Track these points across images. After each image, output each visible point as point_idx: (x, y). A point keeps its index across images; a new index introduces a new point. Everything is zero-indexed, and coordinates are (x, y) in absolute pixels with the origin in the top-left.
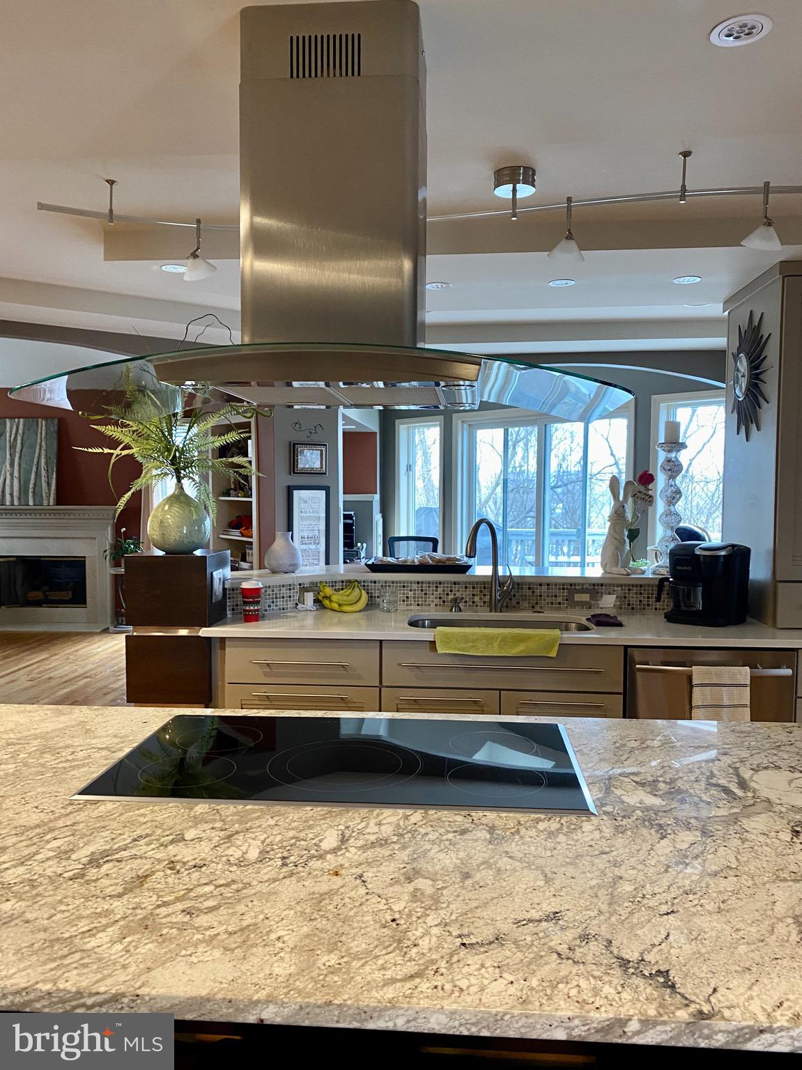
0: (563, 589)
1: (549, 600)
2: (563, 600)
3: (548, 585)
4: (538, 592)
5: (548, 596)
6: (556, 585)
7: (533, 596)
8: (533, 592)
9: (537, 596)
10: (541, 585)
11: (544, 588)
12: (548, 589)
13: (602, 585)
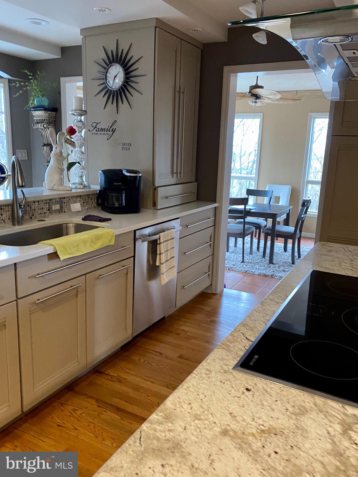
0: (46, 203)
1: (39, 211)
2: (46, 210)
3: (38, 202)
4: (33, 207)
5: (39, 209)
6: (42, 201)
7: (31, 210)
8: (31, 208)
9: (33, 210)
10: (34, 202)
11: (37, 204)
12: (39, 204)
13: (64, 198)
